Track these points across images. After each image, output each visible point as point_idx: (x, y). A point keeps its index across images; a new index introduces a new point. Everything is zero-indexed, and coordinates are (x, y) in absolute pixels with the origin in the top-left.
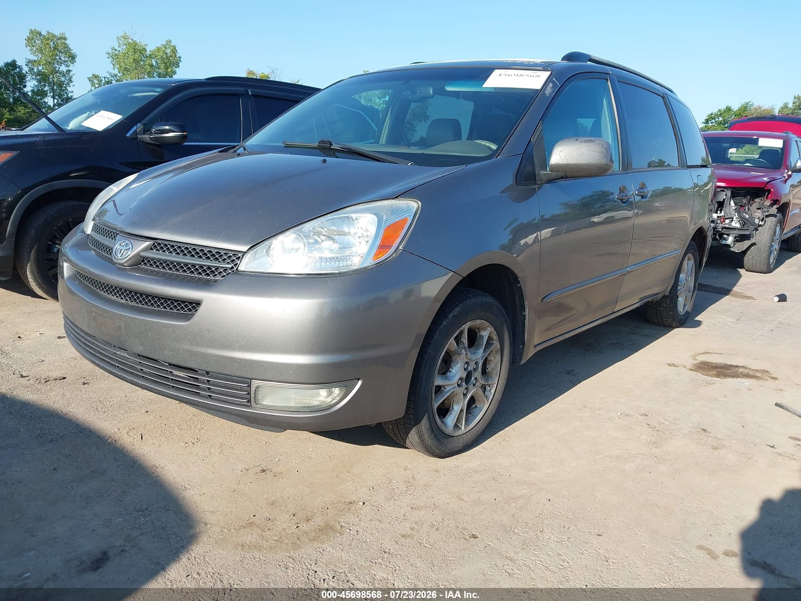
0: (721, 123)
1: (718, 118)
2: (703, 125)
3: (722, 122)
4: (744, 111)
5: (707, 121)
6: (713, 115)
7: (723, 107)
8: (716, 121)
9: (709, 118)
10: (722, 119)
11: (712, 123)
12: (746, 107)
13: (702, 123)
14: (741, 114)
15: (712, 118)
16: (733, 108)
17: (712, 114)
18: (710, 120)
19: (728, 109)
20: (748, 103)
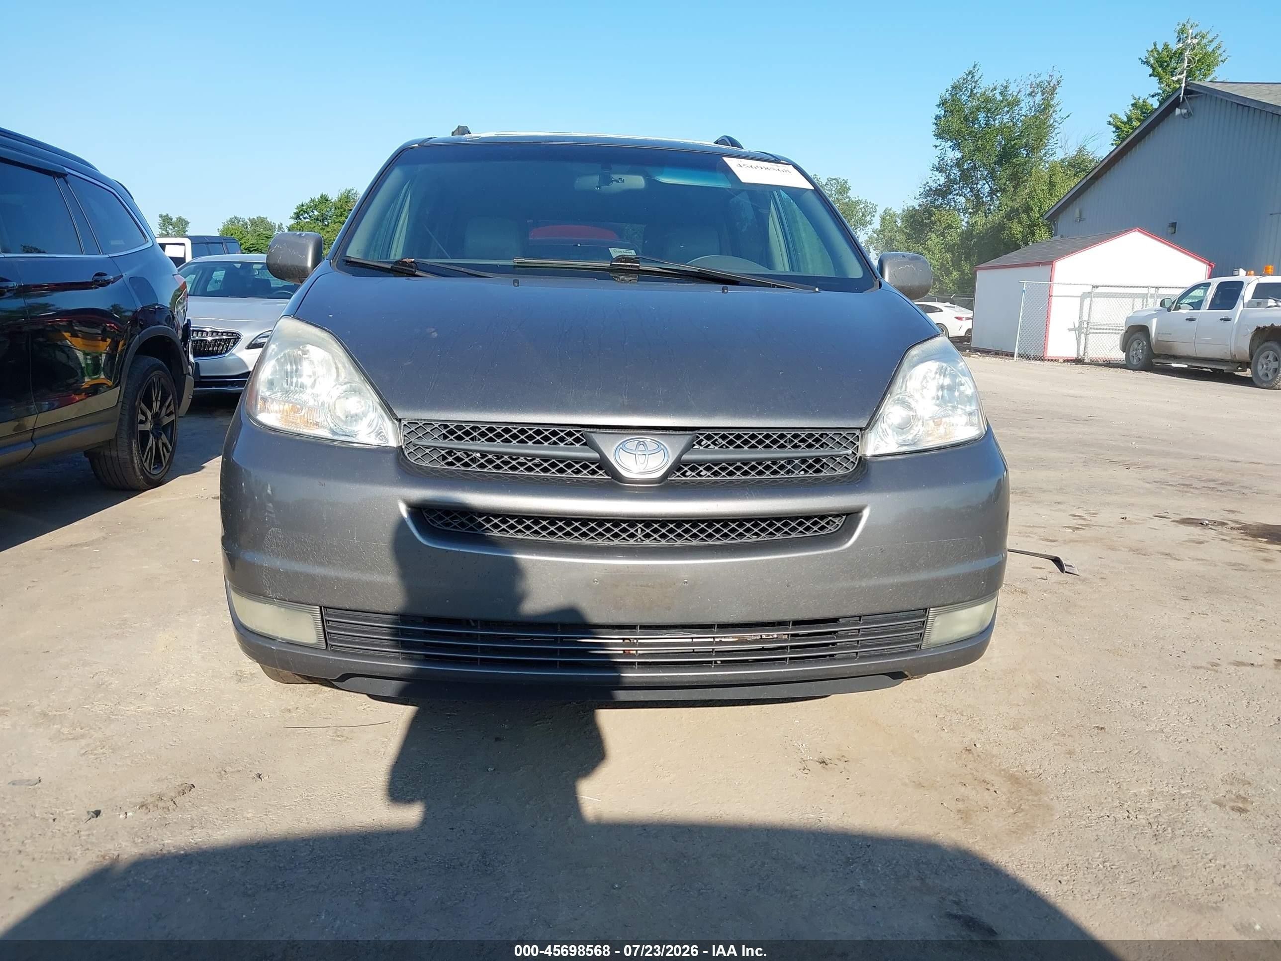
0: (317, 220)
1: (313, 212)
2: (293, 222)
3: (320, 218)
4: (346, 202)
5: (297, 216)
6: (304, 207)
7: (317, 196)
8: (310, 216)
9: (300, 212)
10: (318, 213)
11: (305, 218)
12: (348, 197)
13: (291, 218)
14: (344, 206)
15: (304, 211)
16: (330, 198)
17: (303, 205)
18: (302, 215)
19: (324, 199)
20: (350, 191)
